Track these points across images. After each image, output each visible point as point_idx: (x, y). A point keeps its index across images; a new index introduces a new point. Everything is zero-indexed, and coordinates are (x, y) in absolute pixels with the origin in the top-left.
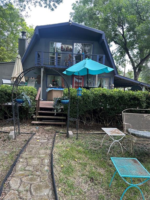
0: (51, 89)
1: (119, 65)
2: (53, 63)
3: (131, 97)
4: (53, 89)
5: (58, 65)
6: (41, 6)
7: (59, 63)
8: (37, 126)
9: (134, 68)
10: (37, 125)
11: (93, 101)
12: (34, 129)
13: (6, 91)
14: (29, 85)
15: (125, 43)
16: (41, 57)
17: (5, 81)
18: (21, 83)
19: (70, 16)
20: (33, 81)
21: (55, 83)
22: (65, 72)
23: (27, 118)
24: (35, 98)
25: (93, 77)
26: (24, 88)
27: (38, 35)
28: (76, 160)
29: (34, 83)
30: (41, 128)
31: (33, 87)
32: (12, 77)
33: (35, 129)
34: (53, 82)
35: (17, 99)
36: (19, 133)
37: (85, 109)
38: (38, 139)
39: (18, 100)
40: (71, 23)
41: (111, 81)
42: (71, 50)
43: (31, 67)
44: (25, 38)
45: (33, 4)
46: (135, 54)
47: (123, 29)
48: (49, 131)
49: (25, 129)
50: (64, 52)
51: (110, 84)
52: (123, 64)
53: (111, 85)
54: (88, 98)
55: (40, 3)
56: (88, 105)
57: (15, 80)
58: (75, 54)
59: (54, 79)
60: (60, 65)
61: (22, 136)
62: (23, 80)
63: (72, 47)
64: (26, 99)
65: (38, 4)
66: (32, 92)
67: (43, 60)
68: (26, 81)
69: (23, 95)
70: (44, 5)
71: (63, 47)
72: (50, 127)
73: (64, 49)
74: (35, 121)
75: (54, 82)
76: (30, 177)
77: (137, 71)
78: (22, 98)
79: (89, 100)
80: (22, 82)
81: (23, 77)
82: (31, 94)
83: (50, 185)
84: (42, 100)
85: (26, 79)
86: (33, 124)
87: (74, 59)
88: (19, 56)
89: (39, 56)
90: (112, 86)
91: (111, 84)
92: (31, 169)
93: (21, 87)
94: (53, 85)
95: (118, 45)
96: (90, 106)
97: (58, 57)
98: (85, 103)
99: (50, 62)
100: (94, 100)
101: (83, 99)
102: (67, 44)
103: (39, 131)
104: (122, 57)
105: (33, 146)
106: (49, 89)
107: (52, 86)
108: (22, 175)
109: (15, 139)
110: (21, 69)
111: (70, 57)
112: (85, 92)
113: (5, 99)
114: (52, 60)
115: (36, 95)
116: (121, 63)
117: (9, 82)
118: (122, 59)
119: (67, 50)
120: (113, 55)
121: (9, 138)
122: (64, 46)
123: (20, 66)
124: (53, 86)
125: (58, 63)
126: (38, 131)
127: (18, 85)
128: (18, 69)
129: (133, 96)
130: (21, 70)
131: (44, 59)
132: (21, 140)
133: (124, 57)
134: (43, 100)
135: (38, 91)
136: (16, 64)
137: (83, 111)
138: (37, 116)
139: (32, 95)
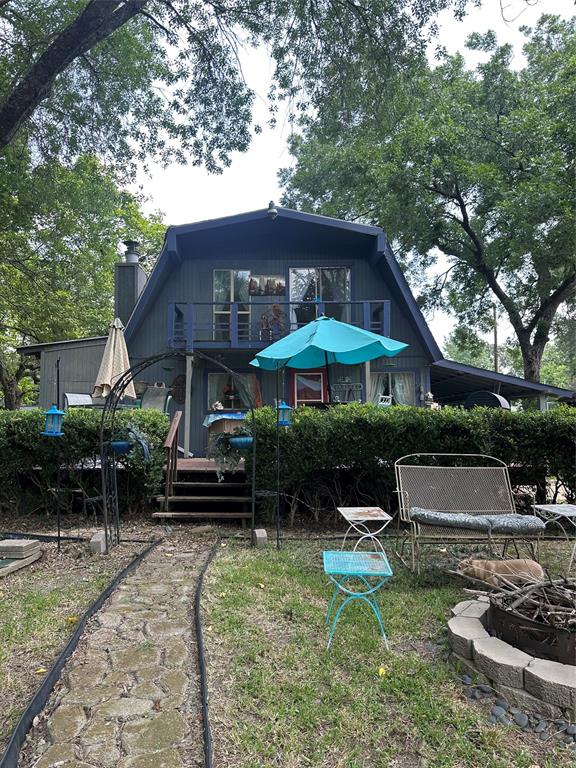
0: (219, 417)
1: (471, 323)
2: (225, 336)
3: (442, 426)
4: (225, 416)
5: (239, 338)
6: (184, 162)
7: (242, 332)
8: (170, 524)
9: (522, 333)
10: (168, 521)
11: (329, 441)
12: (159, 532)
13: (82, 423)
14: (147, 404)
15: (476, 250)
16: (185, 319)
17: (73, 399)
18: (122, 402)
19: (280, 179)
20: (158, 394)
21: (232, 397)
22: (255, 363)
23: (140, 507)
24: (164, 441)
25: (358, 372)
26: (131, 414)
27: (174, 252)
28: (262, 586)
29: (163, 398)
30: (181, 530)
31: (159, 410)
32: (98, 384)
33: (162, 533)
34: (225, 394)
35: (114, 441)
36: (119, 541)
37: (307, 466)
38: (169, 552)
39: (114, 443)
40: (275, 211)
41: (422, 383)
42: (283, 291)
43: (152, 355)
44: (135, 259)
45: (158, 157)
46: (525, 281)
47: (463, 207)
48: (201, 536)
49: (134, 532)
50: (258, 299)
51: (419, 392)
52: (485, 319)
53: (422, 397)
54: (316, 433)
55: (179, 154)
56: (316, 453)
57: (105, 394)
58: (293, 303)
59: (230, 385)
60: (247, 338)
61: (126, 546)
62: (130, 392)
63: (283, 282)
64: (137, 439)
65: (173, 158)
66: (154, 425)
67: (194, 327)
68: (140, 396)
69: (129, 430)
70: (191, 159)
71: (256, 282)
72: (208, 527)
73: (260, 290)
74: (163, 511)
75: (228, 393)
76: (143, 612)
77: (532, 341)
78: (126, 438)
79: (317, 439)
80: (128, 400)
81: (129, 382)
82: (151, 429)
83: (190, 624)
84: (191, 455)
85: (140, 391)
86: (158, 521)
87: (293, 318)
88: (118, 323)
89: (180, 315)
90: (427, 398)
91: (422, 390)
92: (147, 601)
93: (125, 412)
94: (227, 404)
95: (454, 257)
96: (320, 458)
97: (239, 315)
98: (307, 448)
99: (216, 332)
100: (333, 438)
101: (301, 435)
102: (266, 274)
103: (174, 536)
104: (478, 297)
105: (155, 565)
106: (212, 418)
107: (222, 408)
108: (127, 609)
109: (106, 553)
110: (125, 359)
111: (278, 312)
112: (306, 417)
113: (77, 446)
114: (223, 326)
115: (166, 433)
116: (476, 316)
117: (86, 400)
118: (477, 304)
119: (269, 290)
120: (440, 290)
121: (90, 551)
122: (257, 280)
123: (121, 352)
124: (225, 406)
125: (240, 333)
126: (171, 538)
127: (115, 409)
128: (115, 362)
129: (452, 422)
130: (124, 364)
131: (195, 324)
132: (122, 555)
133: (483, 297)
134: (194, 457)
135: (171, 421)
136: (110, 346)
137: (301, 470)
138: (170, 495)
139: (154, 432)
